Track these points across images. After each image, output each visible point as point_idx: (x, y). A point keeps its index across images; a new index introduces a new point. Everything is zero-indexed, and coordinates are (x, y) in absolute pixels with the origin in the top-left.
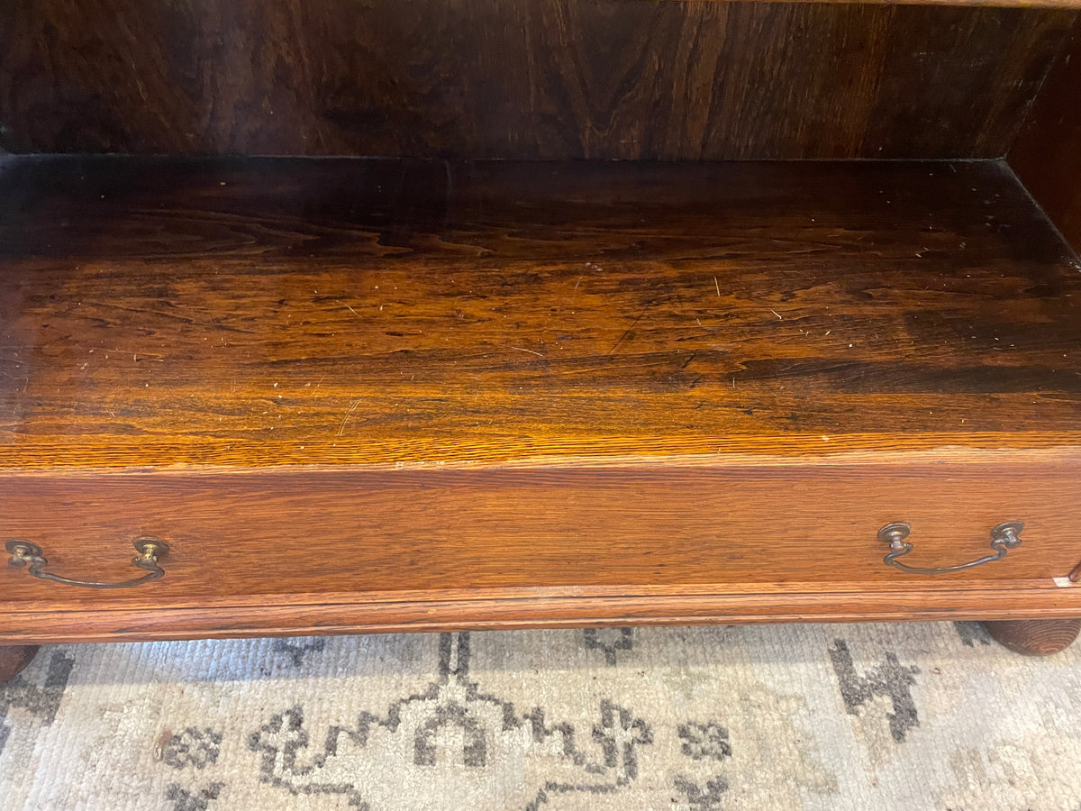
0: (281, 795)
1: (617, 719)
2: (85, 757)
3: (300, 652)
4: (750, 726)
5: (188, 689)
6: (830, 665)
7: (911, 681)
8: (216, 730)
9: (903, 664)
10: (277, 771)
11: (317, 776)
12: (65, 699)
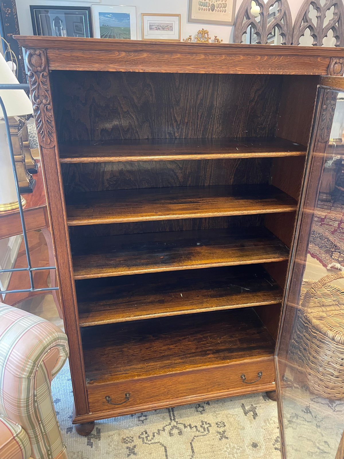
0: (147, 445)
1: (204, 423)
2: (109, 445)
3: (143, 421)
4: (228, 421)
5: (124, 430)
6: (241, 408)
7: (256, 409)
8: (132, 436)
9: (254, 406)
10: (145, 441)
11: (153, 441)
12: (101, 436)
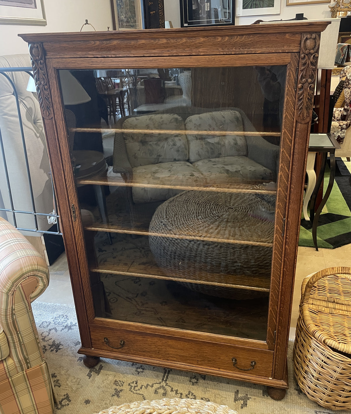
0: (132, 393)
1: (191, 394)
3: (139, 372)
5: (120, 374)
6: (234, 393)
7: (249, 399)
8: (124, 381)
9: (248, 396)
10: (132, 390)
11: (138, 392)
12: (101, 372)
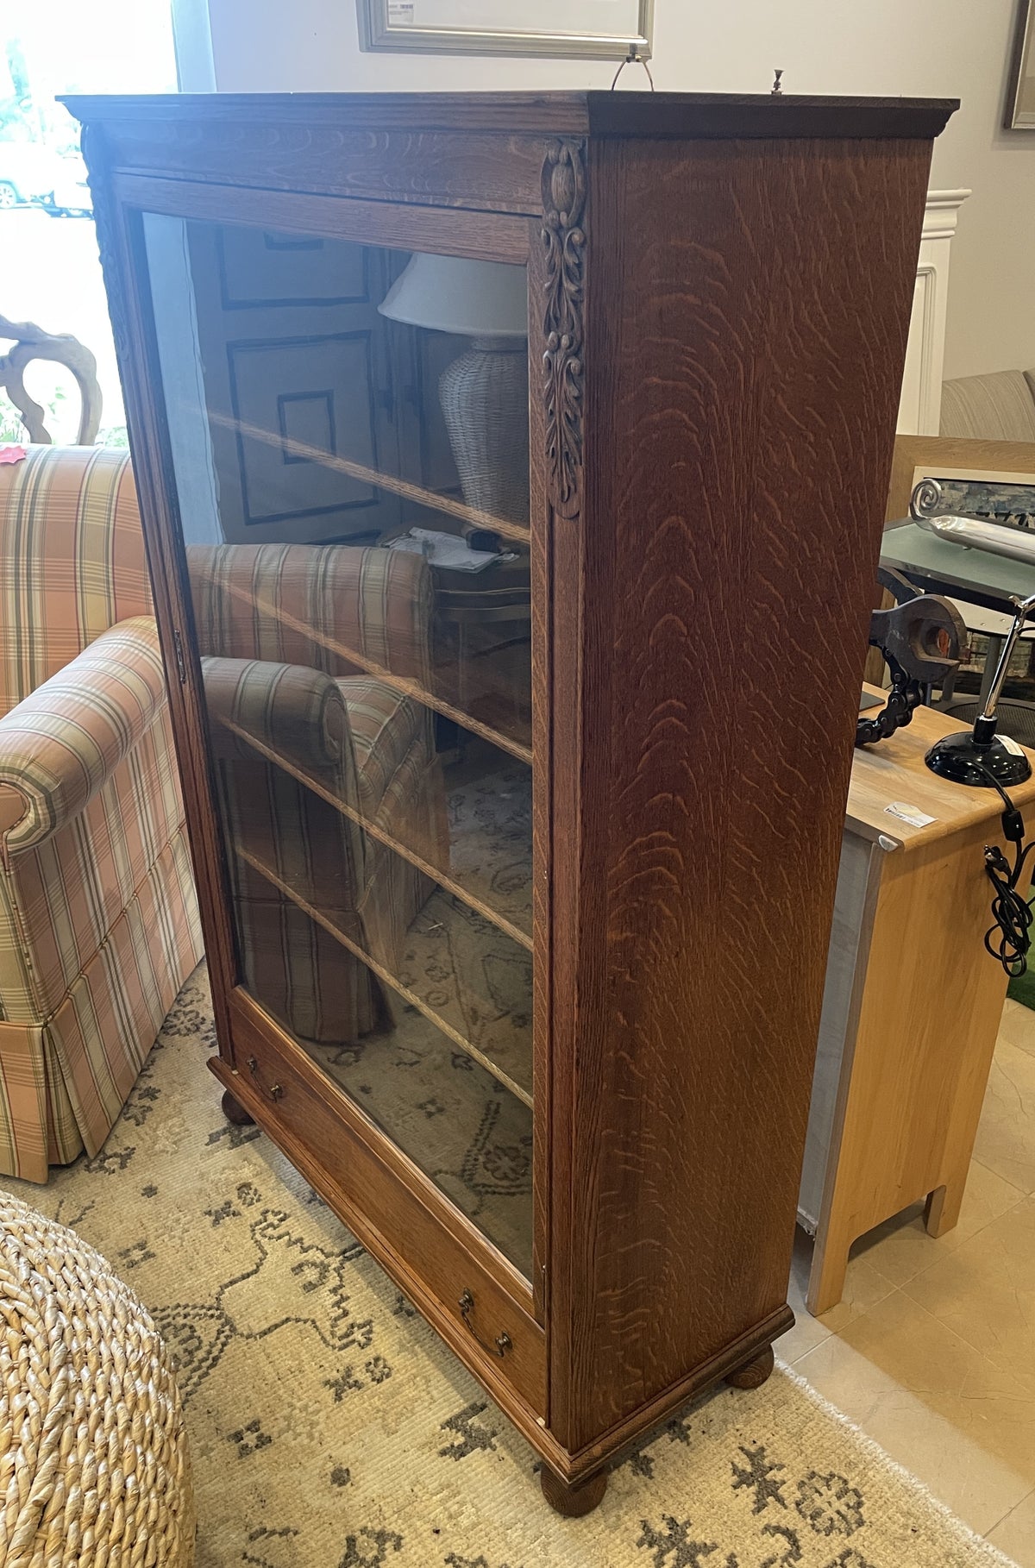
0: (249, 1234)
1: (364, 1329)
2: (225, 1168)
3: (316, 1199)
4: (401, 1385)
5: (274, 1177)
6: (466, 1406)
7: (484, 1448)
8: (262, 1198)
9: (493, 1440)
10: (258, 1227)
11: (264, 1241)
12: (243, 1146)
